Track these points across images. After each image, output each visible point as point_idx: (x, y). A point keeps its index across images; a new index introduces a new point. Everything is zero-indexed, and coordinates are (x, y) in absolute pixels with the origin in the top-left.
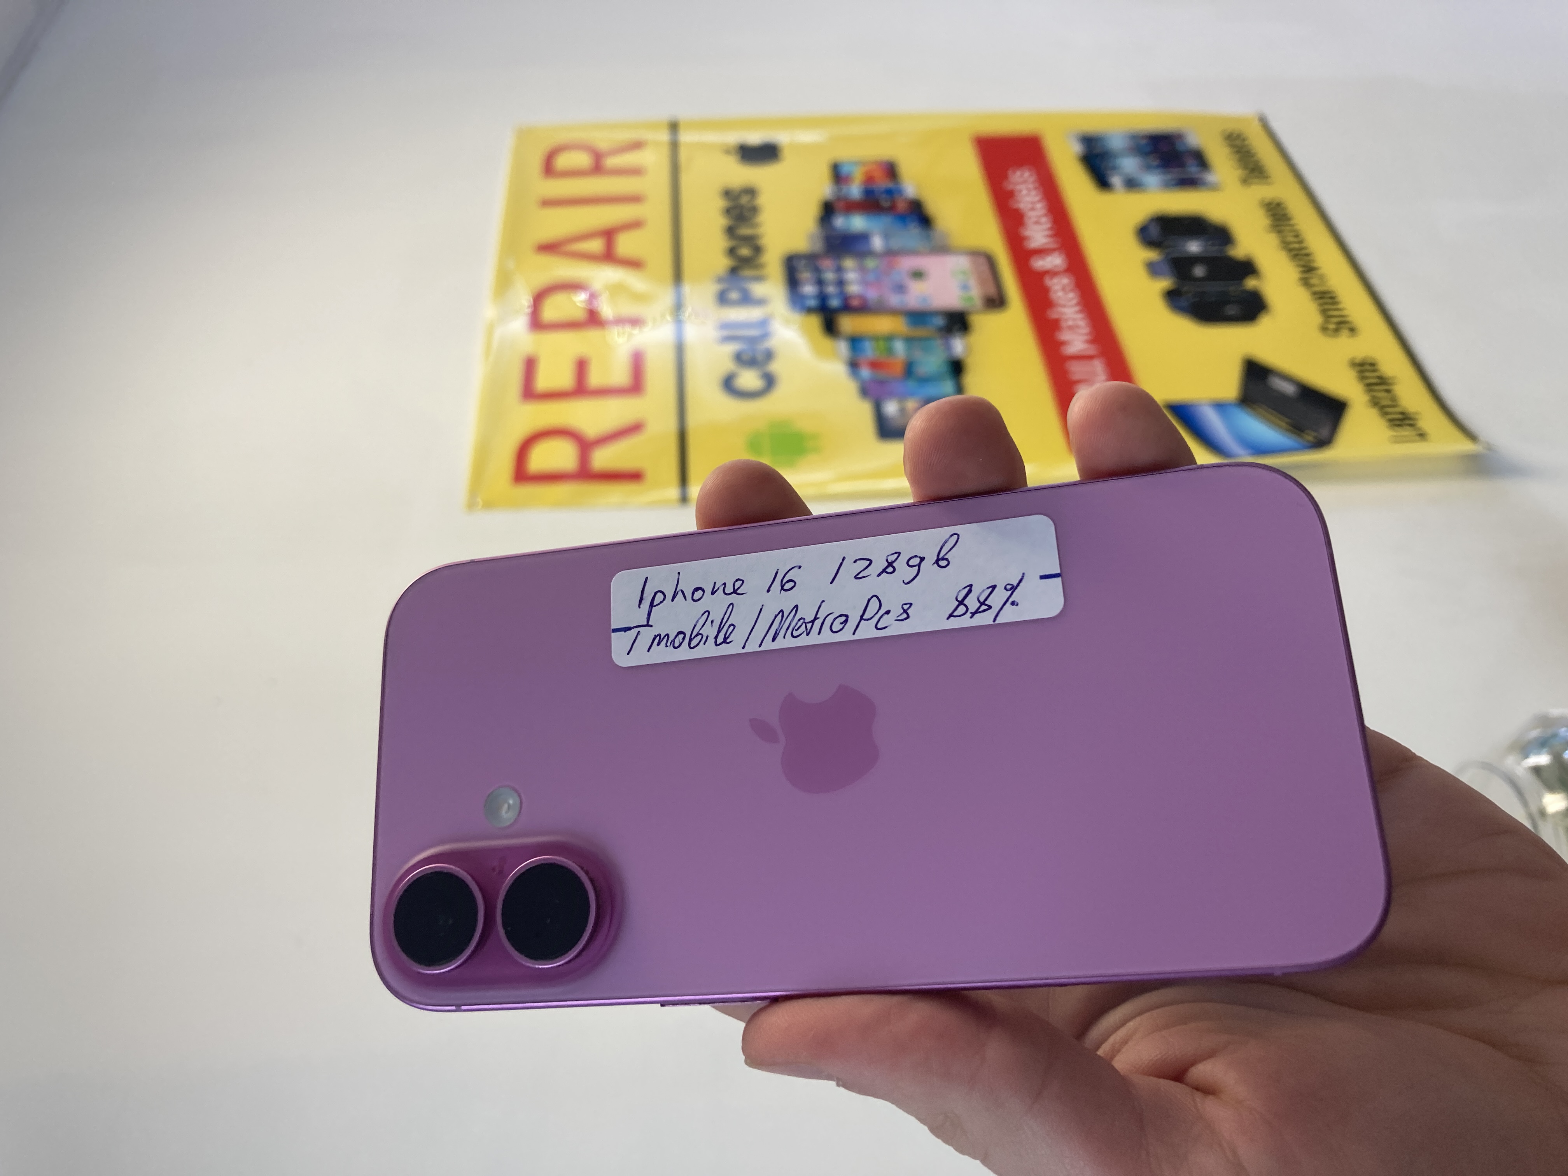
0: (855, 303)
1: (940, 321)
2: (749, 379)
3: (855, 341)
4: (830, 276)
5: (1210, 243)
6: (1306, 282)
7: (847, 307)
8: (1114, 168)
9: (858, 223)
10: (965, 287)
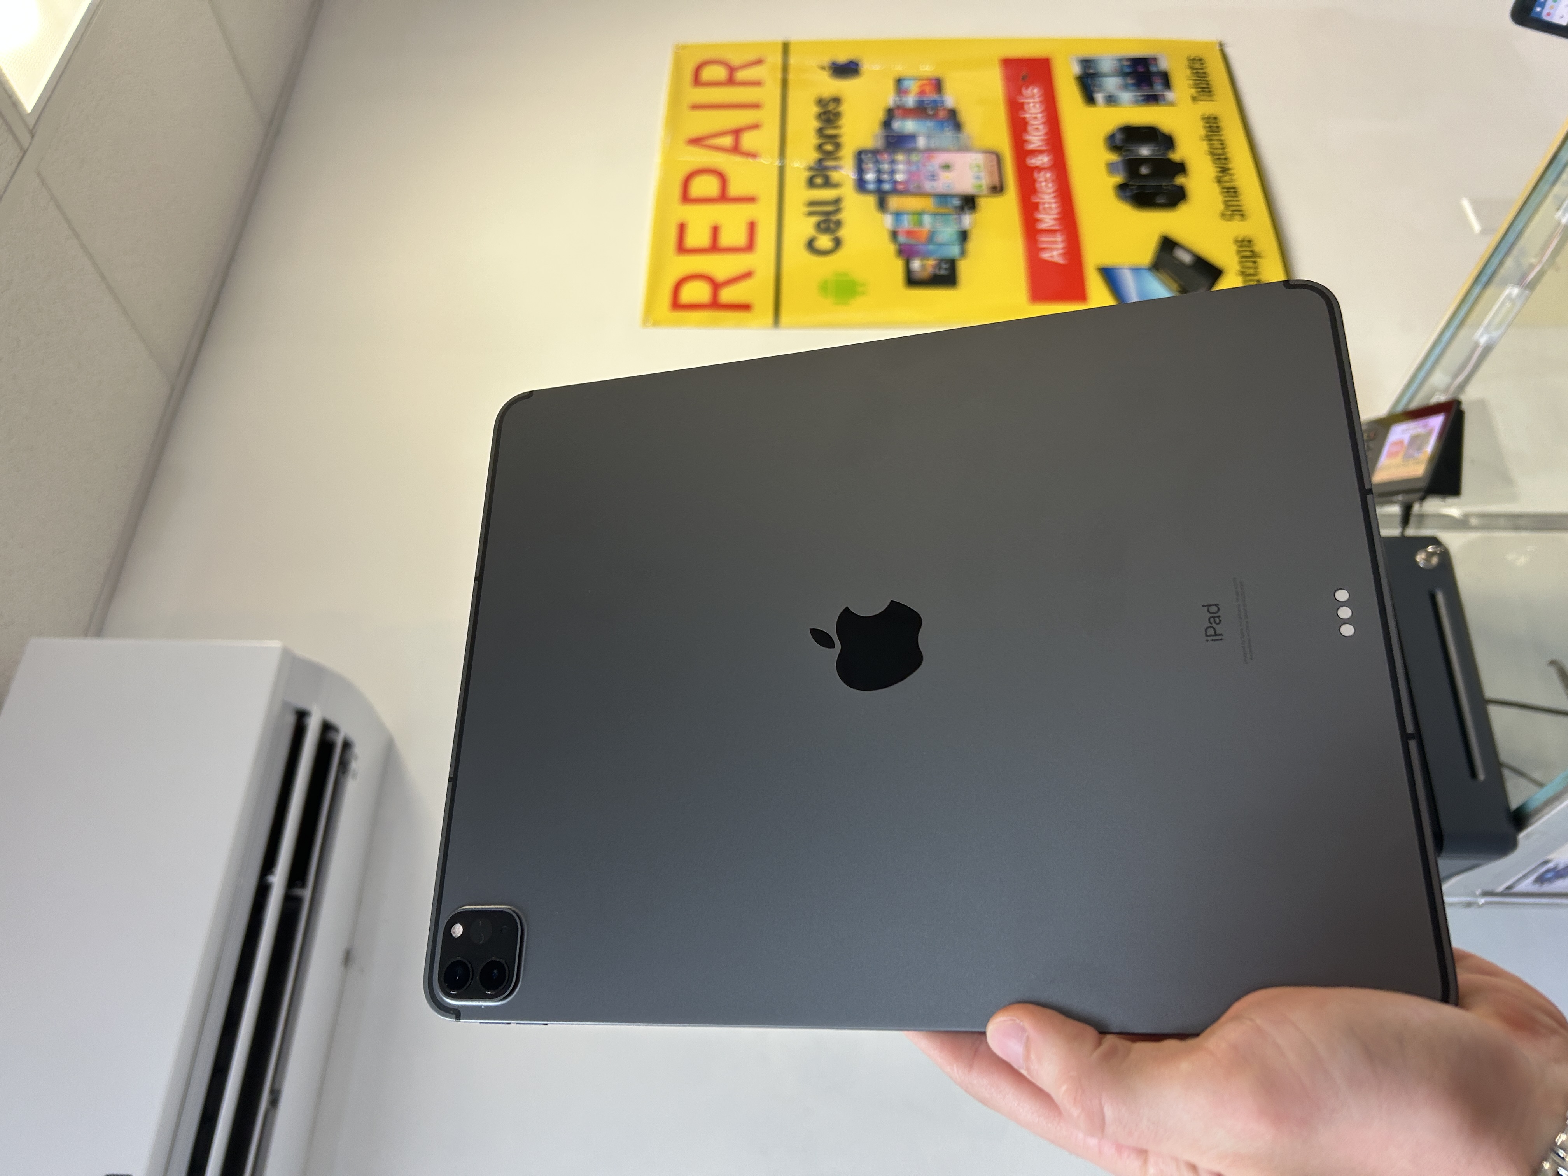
0: (900, 187)
1: (957, 202)
2: (824, 242)
3: (898, 215)
4: (886, 167)
5: (1157, 148)
6: (1219, 181)
7: (895, 191)
8: (1100, 86)
9: (909, 126)
10: (978, 178)
